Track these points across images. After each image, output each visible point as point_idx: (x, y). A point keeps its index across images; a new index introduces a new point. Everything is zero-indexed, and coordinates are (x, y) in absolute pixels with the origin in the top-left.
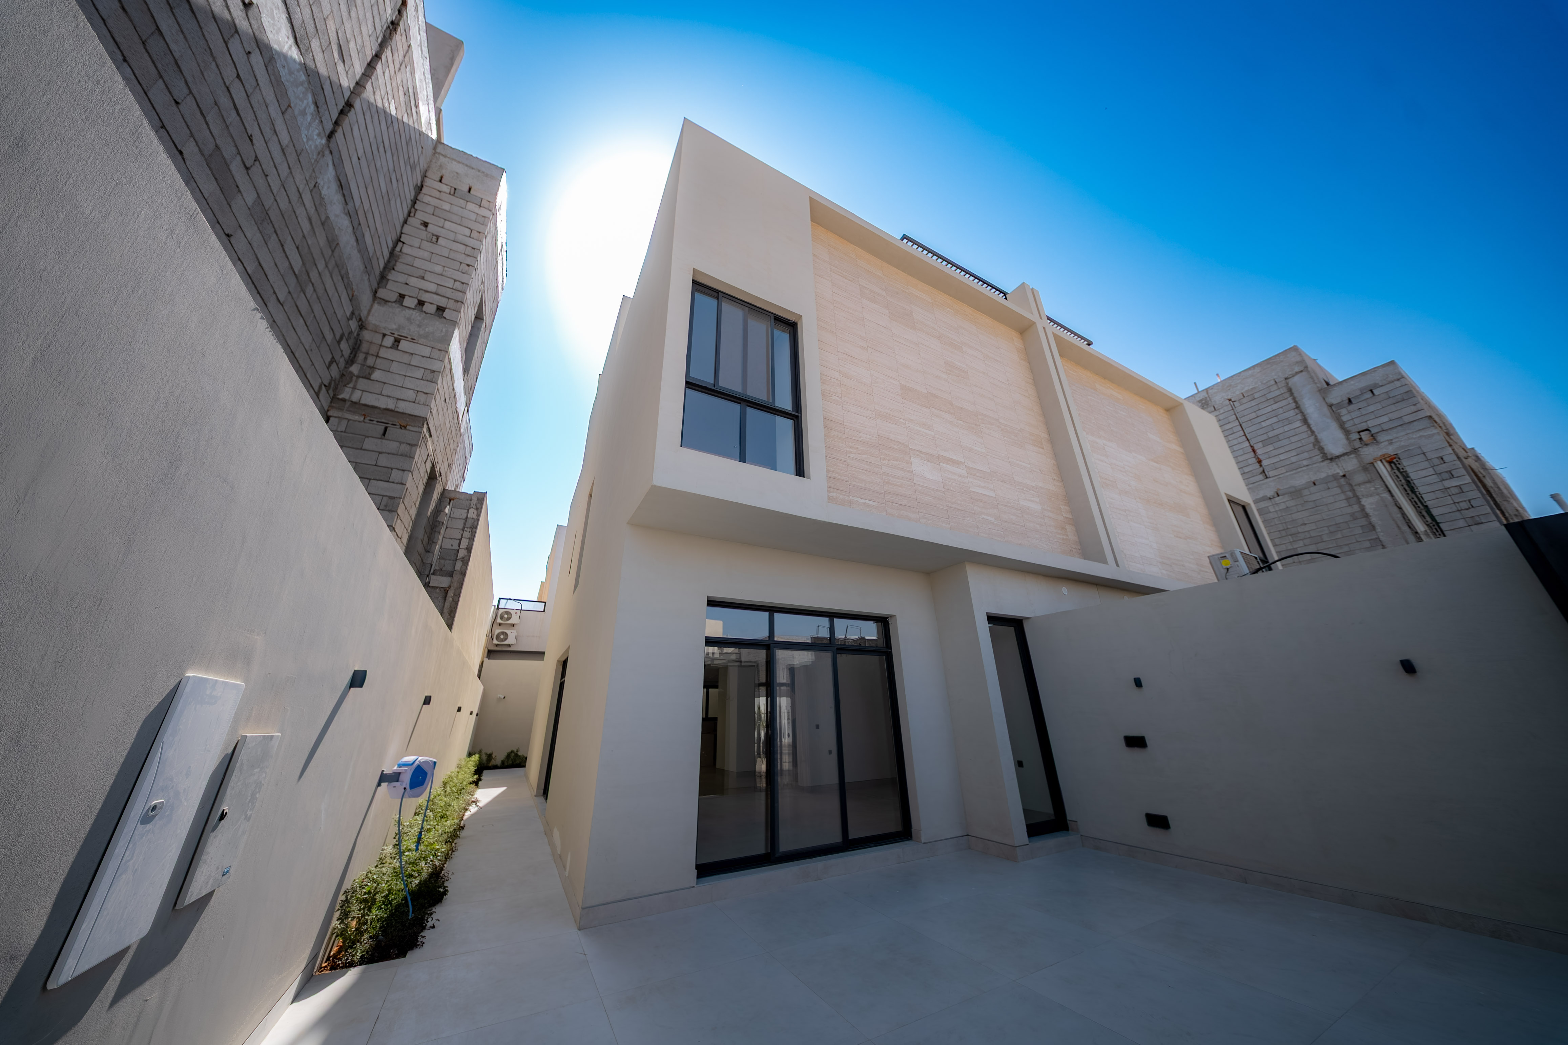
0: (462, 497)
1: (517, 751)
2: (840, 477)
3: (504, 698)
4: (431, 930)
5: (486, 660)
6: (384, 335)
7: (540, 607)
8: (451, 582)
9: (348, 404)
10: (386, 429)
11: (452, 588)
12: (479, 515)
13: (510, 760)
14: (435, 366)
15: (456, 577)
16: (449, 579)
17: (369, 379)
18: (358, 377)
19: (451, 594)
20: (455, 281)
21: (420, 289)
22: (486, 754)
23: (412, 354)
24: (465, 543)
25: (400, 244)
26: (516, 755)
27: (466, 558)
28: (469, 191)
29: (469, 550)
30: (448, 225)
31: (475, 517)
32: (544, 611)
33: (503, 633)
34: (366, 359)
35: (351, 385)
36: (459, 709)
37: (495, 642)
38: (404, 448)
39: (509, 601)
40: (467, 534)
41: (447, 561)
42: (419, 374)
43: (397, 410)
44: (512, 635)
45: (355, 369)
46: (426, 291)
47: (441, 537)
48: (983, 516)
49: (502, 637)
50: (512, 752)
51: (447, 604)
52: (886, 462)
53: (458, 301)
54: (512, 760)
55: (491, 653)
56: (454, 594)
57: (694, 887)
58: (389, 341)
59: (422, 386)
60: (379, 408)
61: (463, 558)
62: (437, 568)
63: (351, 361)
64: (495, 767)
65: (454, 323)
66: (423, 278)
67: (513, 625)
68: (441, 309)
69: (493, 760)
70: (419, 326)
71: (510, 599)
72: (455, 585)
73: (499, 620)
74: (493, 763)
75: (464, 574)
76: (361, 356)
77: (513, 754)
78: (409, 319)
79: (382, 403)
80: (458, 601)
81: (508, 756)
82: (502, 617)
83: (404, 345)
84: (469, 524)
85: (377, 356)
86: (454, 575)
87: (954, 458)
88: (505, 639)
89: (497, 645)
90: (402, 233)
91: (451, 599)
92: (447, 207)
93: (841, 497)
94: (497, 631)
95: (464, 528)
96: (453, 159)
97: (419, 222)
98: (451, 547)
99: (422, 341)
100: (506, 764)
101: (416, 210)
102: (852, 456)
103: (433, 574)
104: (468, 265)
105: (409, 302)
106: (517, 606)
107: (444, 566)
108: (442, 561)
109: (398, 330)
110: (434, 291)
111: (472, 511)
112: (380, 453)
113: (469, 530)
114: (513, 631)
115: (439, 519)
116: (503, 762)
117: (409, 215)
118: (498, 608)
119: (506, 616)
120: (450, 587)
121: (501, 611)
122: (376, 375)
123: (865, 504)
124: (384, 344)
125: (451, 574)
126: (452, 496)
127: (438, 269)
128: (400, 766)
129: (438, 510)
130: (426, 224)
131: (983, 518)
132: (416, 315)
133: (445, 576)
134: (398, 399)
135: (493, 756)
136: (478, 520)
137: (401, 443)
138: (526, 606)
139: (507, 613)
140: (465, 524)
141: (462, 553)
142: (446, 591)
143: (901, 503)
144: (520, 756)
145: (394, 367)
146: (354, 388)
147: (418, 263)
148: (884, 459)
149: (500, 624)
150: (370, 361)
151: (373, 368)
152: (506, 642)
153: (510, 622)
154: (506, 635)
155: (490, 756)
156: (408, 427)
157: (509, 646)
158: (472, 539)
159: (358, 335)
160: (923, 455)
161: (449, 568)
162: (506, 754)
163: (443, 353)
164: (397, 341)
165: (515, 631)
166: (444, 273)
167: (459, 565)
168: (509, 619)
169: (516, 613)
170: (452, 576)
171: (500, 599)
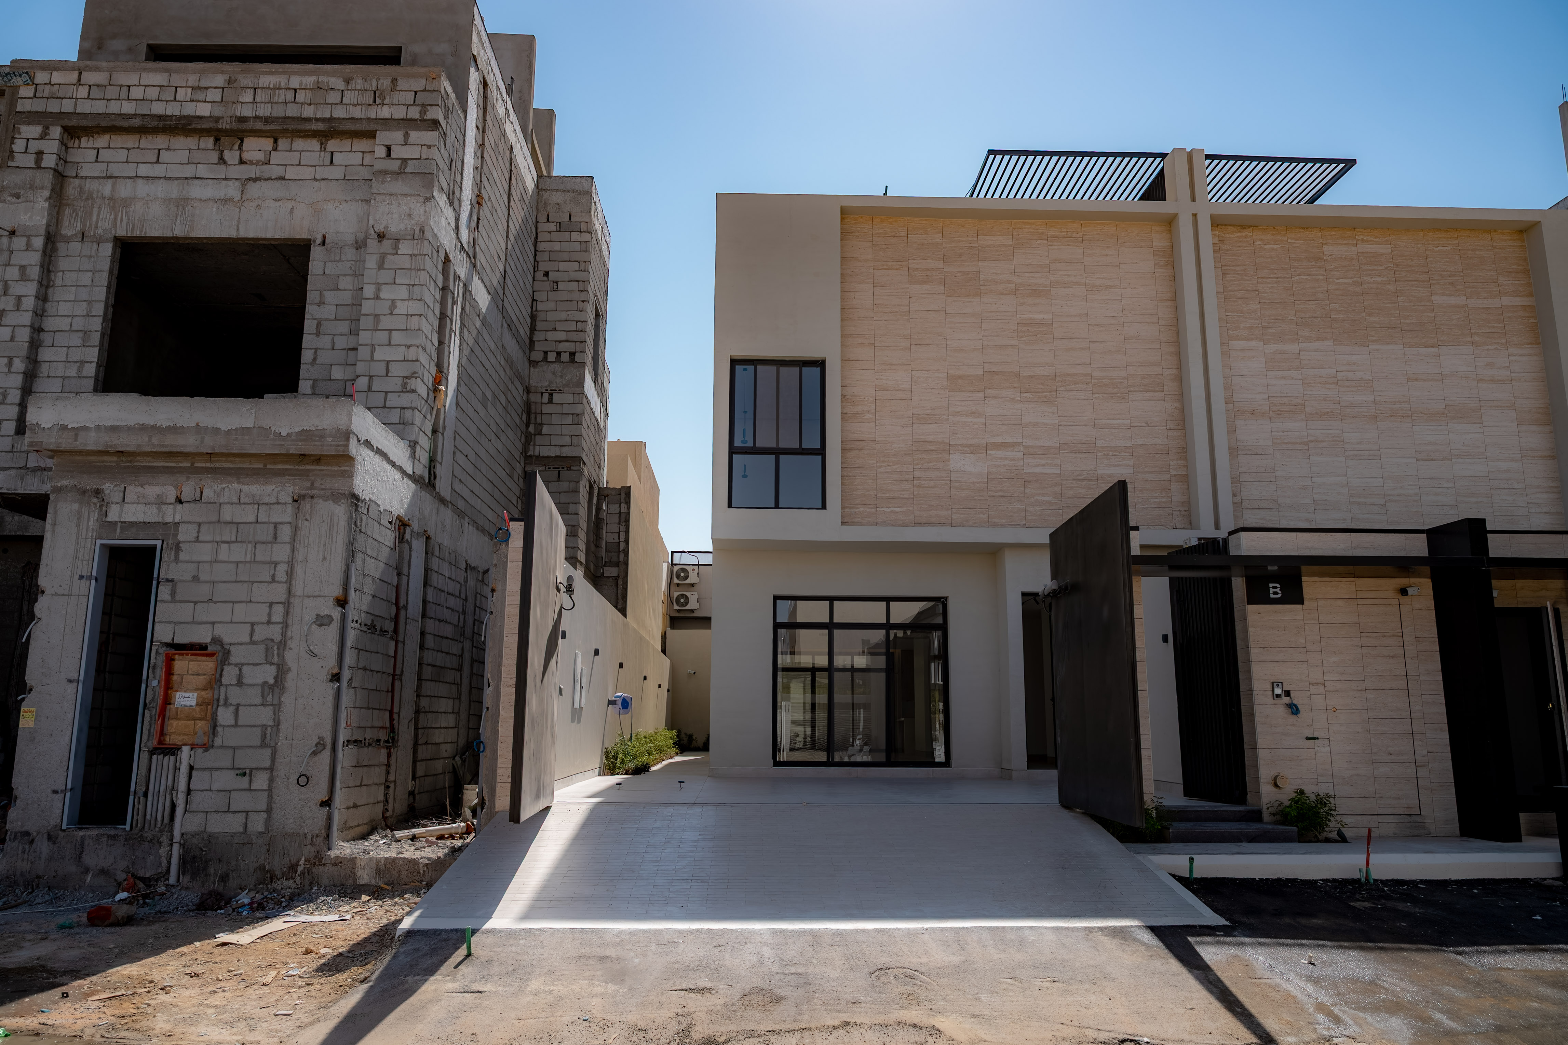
0: (613, 493)
2: (868, 493)
3: (694, 673)
5: (669, 630)
6: (542, 393)
8: (619, 572)
9: (534, 458)
10: (559, 471)
11: (620, 577)
12: (629, 508)
14: (578, 409)
15: (622, 567)
16: (617, 568)
17: (541, 435)
18: (535, 435)
19: (620, 582)
20: (577, 322)
21: (556, 341)
22: (686, 734)
23: (562, 404)
24: (622, 538)
25: (535, 303)
27: (626, 550)
28: (570, 219)
29: (627, 541)
30: (563, 266)
31: (626, 511)
33: (683, 596)
34: (536, 418)
35: (532, 443)
36: (645, 678)
37: (676, 607)
38: (573, 485)
40: (623, 528)
41: (613, 554)
42: (569, 420)
43: (562, 455)
44: (693, 596)
45: (531, 429)
46: (560, 342)
47: (604, 532)
48: (1037, 497)
49: (682, 600)
51: (620, 591)
52: (919, 467)
53: (582, 342)
55: (673, 621)
56: (623, 583)
57: (772, 774)
58: (546, 397)
59: (573, 430)
60: (552, 457)
61: (624, 551)
62: (607, 560)
63: (528, 424)
64: (698, 749)
65: (583, 364)
66: (555, 330)
67: (692, 585)
68: (572, 354)
69: (694, 742)
70: (562, 377)
71: (683, 552)
72: (622, 574)
73: (676, 581)
74: (694, 744)
75: (626, 564)
76: (533, 416)
78: (554, 373)
79: (553, 452)
80: (627, 588)
82: (678, 577)
83: (556, 398)
84: (623, 519)
85: (542, 413)
86: (620, 565)
87: (1009, 440)
88: (687, 603)
89: (679, 611)
90: (534, 292)
91: (621, 587)
92: (557, 246)
93: (868, 510)
94: (676, 594)
95: (620, 522)
96: (553, 190)
97: (542, 273)
98: (613, 541)
99: (566, 389)
101: (538, 262)
102: (882, 469)
103: (605, 566)
104: (583, 301)
105: (552, 357)
106: (692, 560)
107: (612, 558)
108: (609, 554)
109: (549, 386)
110: (564, 339)
111: (623, 505)
112: (560, 493)
113: (624, 524)
114: (693, 593)
115: (600, 516)
117: (535, 271)
118: (672, 564)
119: (682, 574)
120: (618, 576)
121: (676, 568)
122: (545, 430)
123: (891, 512)
124: (544, 401)
125: (617, 564)
126: (606, 492)
127: (563, 316)
128: (615, 697)
129: (599, 508)
130: (546, 274)
131: (1037, 500)
132: (557, 367)
133: (614, 567)
134: (561, 446)
136: (629, 513)
137: (570, 482)
138: (702, 559)
139: (684, 570)
140: (620, 517)
141: (622, 546)
142: (616, 579)
143: (932, 504)
145: (555, 419)
146: (534, 445)
147: (550, 316)
148: (918, 464)
149: (678, 585)
150: (539, 420)
151: (541, 424)
152: (687, 607)
153: (687, 581)
154: (686, 597)
155: (690, 737)
156: (572, 468)
157: (692, 611)
158: (627, 532)
159: (528, 399)
160: (965, 449)
161: (615, 559)
163: (581, 395)
164: (551, 395)
165: (695, 593)
166: (569, 318)
167: (622, 557)
168: (686, 577)
169: (693, 570)
170: (618, 566)
171: (673, 552)
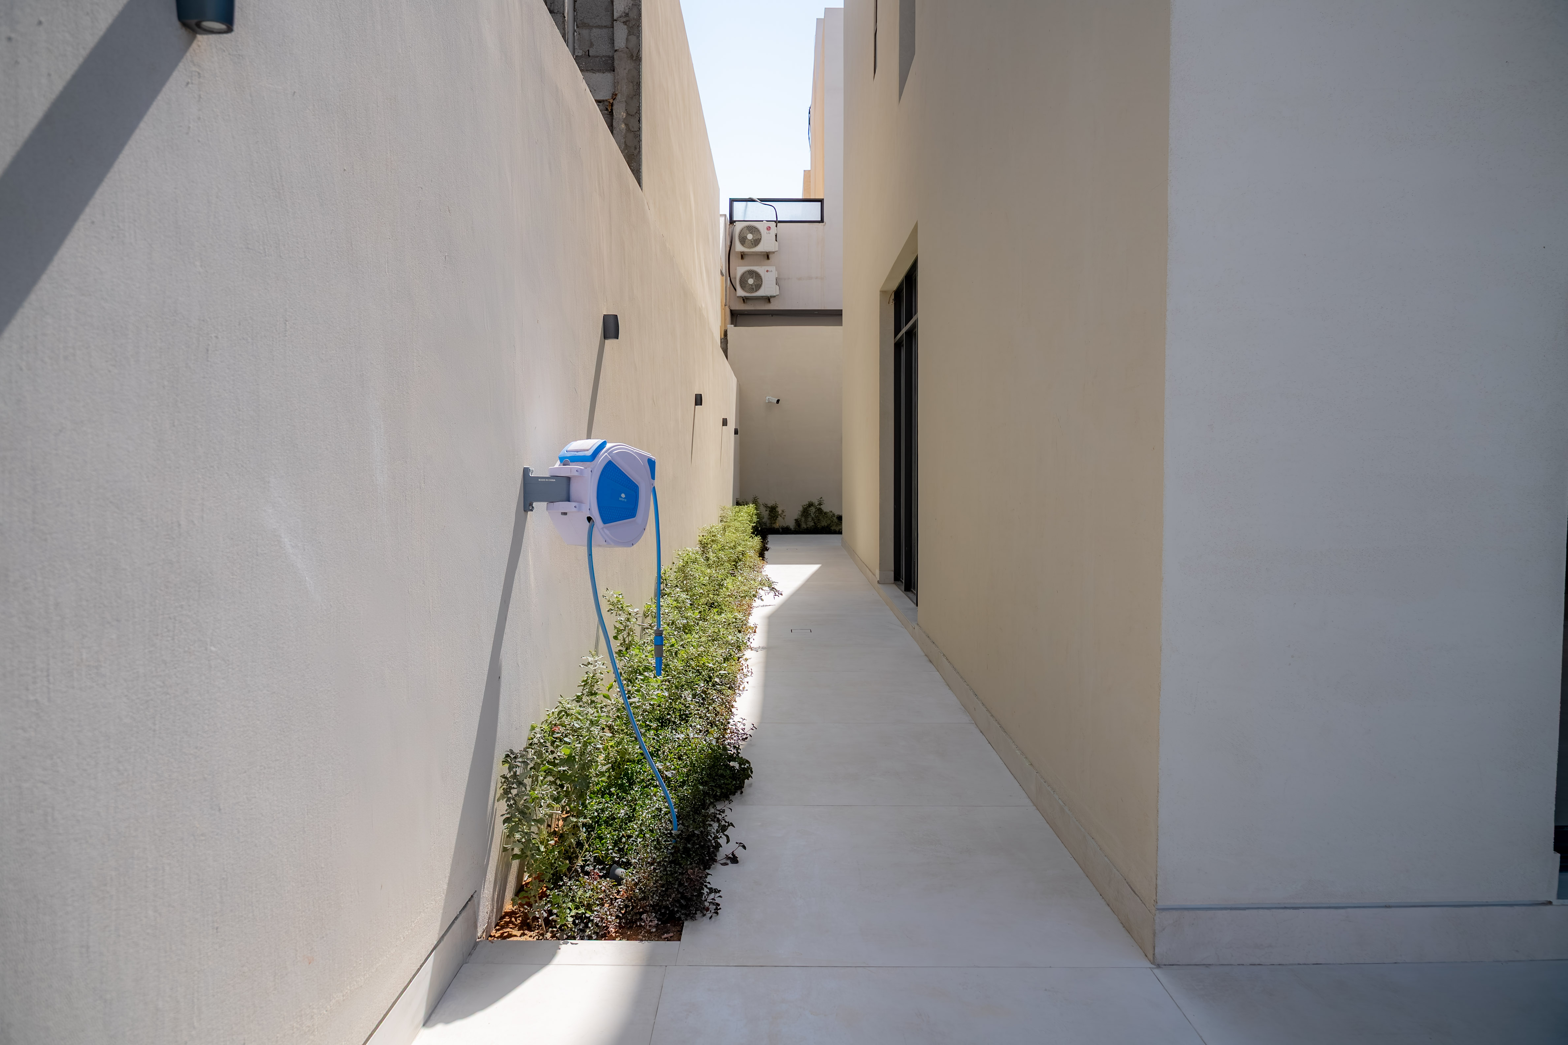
1: (820, 504)
3: (778, 401)
4: (731, 866)
5: (731, 328)
7: (812, 211)
8: (615, 84)
11: (619, 97)
13: (810, 519)
15: (623, 66)
16: (609, 76)
22: (766, 506)
26: (820, 511)
27: (633, 15)
32: (822, 221)
33: (751, 273)
36: (699, 400)
37: (740, 292)
39: (749, 203)
41: (596, 32)
44: (768, 273)
49: (751, 281)
50: (811, 505)
54: (813, 519)
55: (736, 317)
56: (628, 114)
57: (1550, 903)
61: (627, 15)
64: (786, 531)
67: (767, 256)
69: (780, 518)
71: (752, 200)
72: (624, 89)
73: (739, 247)
74: (779, 523)
75: (636, 57)
77: (813, 510)
80: (640, 129)
81: (805, 512)
82: (743, 240)
86: (616, 63)
88: (758, 286)
89: (745, 300)
91: (623, 126)
94: (740, 270)
100: (804, 526)
106: (766, 212)
107: (592, 45)
108: (585, 32)
114: (767, 268)
116: (797, 522)
118: (732, 222)
119: (750, 237)
120: (614, 96)
121: (738, 227)
125: (609, 63)
128: (564, 461)
133: (599, 71)
135: (779, 510)
138: (786, 212)
139: (752, 229)
144: (825, 513)
149: (743, 256)
152: (760, 293)
153: (760, 248)
154: (757, 276)
155: (773, 510)
157: (768, 299)
162: (801, 509)
165: (772, 268)
167: (621, 32)
168: (757, 242)
169: (769, 228)
170: (613, 70)
171: (732, 201)
